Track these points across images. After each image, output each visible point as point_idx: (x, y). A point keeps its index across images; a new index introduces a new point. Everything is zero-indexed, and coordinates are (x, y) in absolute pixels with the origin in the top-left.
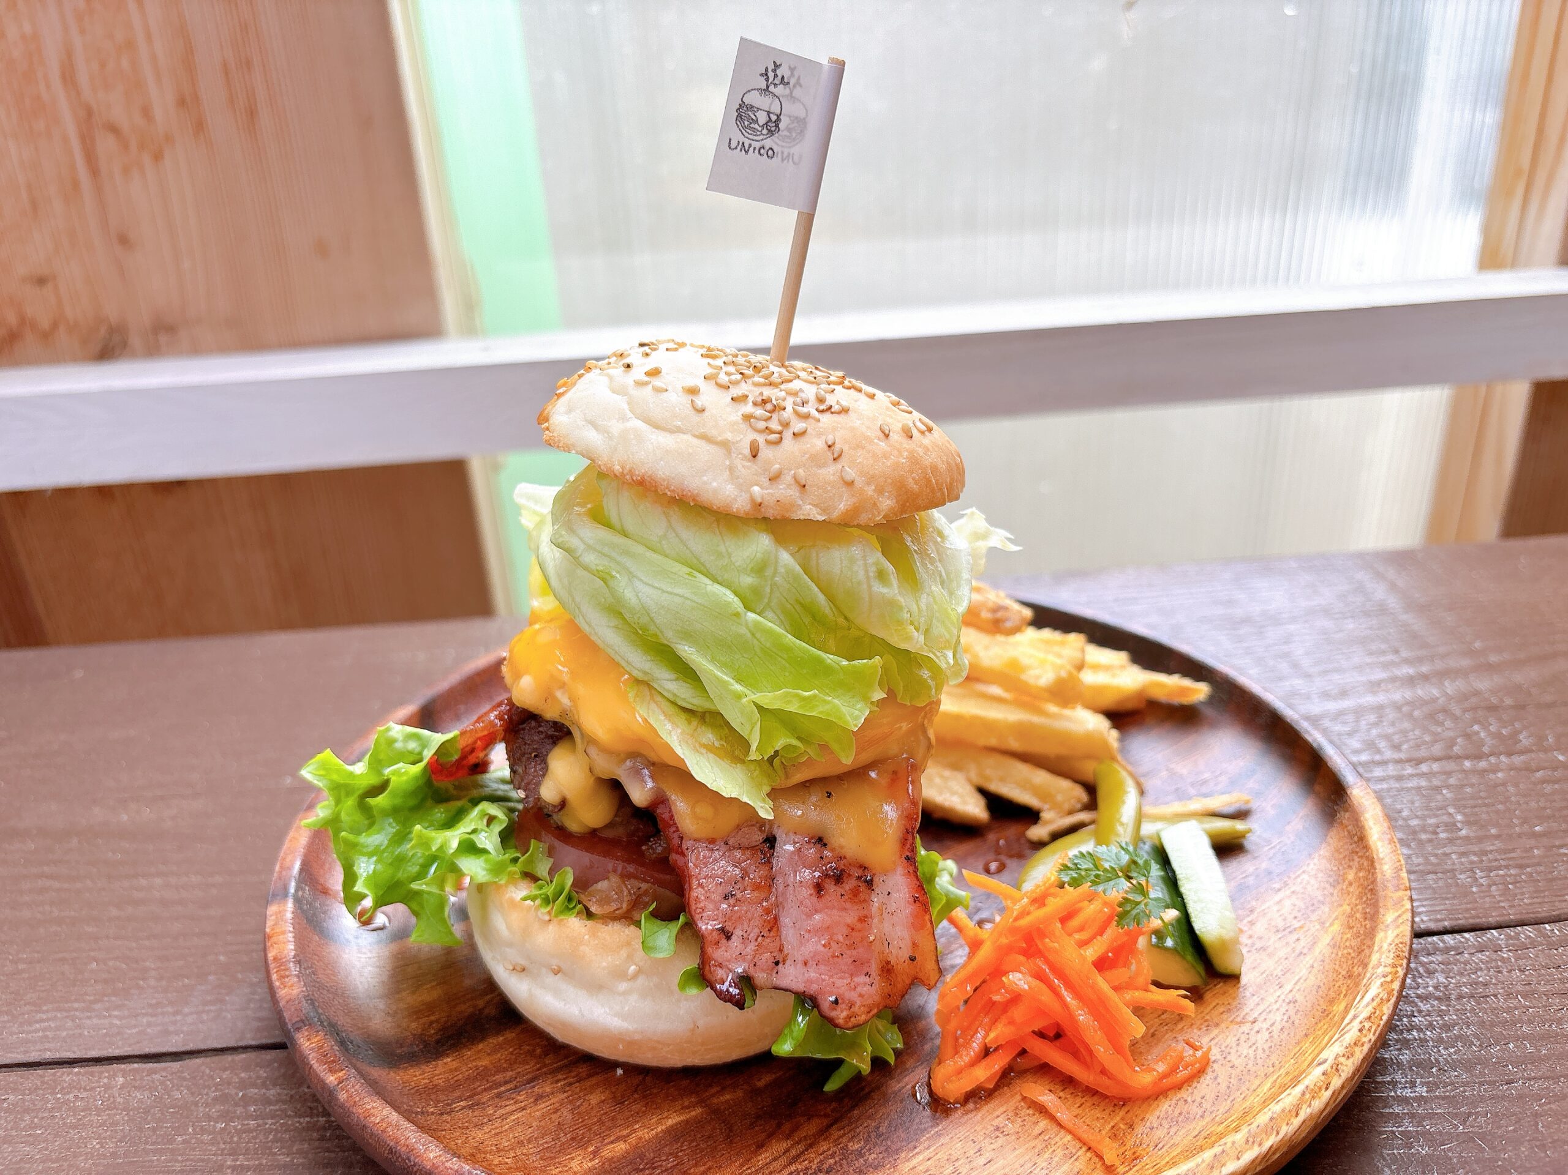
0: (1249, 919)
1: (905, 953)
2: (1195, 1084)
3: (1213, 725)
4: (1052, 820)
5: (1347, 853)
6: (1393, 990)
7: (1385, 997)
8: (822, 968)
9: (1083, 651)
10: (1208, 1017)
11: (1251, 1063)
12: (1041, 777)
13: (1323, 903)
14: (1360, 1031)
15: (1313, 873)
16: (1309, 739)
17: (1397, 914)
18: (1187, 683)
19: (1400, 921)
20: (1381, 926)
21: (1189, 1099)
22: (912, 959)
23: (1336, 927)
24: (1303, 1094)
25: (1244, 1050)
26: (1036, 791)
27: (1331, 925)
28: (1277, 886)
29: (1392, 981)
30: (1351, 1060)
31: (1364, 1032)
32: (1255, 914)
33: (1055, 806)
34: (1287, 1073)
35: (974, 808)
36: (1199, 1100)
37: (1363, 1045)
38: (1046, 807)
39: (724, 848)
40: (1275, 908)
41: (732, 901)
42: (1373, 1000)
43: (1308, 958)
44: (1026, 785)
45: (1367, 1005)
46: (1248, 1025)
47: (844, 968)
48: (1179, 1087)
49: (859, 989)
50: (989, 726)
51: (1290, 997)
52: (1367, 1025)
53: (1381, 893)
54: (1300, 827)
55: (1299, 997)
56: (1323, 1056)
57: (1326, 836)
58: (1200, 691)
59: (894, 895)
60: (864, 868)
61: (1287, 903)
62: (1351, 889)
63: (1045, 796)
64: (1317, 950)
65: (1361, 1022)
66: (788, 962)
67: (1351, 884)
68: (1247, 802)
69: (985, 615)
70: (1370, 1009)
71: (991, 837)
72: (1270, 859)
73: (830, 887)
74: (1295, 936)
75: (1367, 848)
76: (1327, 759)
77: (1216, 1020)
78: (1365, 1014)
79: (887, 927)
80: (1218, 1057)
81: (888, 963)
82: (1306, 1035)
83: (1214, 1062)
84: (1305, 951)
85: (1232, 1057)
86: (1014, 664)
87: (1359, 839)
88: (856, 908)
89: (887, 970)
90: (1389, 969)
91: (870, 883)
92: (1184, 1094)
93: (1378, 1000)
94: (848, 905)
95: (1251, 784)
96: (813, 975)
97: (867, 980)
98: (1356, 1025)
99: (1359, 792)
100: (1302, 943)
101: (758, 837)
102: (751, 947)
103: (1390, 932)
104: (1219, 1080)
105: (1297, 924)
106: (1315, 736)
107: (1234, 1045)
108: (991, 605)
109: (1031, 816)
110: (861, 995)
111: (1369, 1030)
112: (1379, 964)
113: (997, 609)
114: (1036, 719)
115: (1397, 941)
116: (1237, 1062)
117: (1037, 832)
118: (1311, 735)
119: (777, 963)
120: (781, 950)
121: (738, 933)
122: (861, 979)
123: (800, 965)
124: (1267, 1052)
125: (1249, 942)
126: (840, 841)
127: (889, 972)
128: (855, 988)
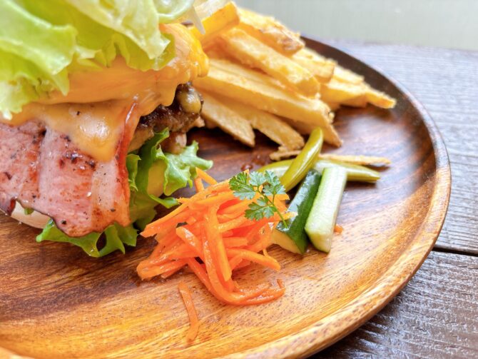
0: (353, 224)
1: (109, 206)
2: (267, 305)
3: (394, 121)
4: (284, 151)
5: (421, 202)
6: (390, 291)
7: (383, 294)
8: (59, 205)
9: (333, 70)
10: (298, 271)
11: (303, 302)
12: (286, 129)
13: (395, 225)
14: (354, 311)
15: (400, 208)
16: (432, 137)
17: (420, 246)
18: (386, 97)
19: (420, 251)
20: (407, 251)
21: (258, 313)
22: (113, 210)
23: (392, 241)
24: (295, 341)
25: (305, 295)
26: (282, 136)
27: (392, 238)
28: (378, 210)
29: (392, 286)
30: (337, 328)
31: (356, 313)
32: (358, 222)
33: (288, 145)
34: (313, 317)
35: (248, 138)
36: (262, 315)
37: (350, 321)
38: (284, 145)
39: (16, 130)
40: (370, 221)
41: (14, 160)
42: (374, 294)
43: (369, 253)
44: (277, 132)
45: (368, 297)
46: (316, 281)
47: (72, 207)
48: (258, 304)
49: (79, 219)
50: (264, 99)
51: (347, 272)
52: (360, 309)
53: (420, 231)
54: (407, 182)
55: (351, 274)
56: (323, 321)
57: (416, 190)
58: (391, 103)
59: (108, 175)
60: (90, 157)
61: (378, 220)
62: (411, 222)
63: (285, 139)
64: (377, 250)
65: (358, 307)
66: (41, 198)
67: (413, 220)
68: (388, 163)
69: (279, 42)
70: (368, 300)
71: (255, 153)
72: (383, 195)
73: (69, 164)
74: (370, 239)
75: (429, 203)
76: (436, 151)
77: (302, 273)
78: (363, 302)
79: (101, 191)
80: (289, 294)
81: (98, 209)
82: (338, 297)
83: (285, 296)
84: (370, 248)
85: (295, 297)
86: (284, 70)
87: (429, 197)
88: (81, 177)
89: (98, 213)
90: (394, 278)
91: (93, 166)
92: (258, 309)
93: (376, 295)
94: (77, 176)
95: (396, 155)
96: (54, 207)
97: (84, 215)
98: (353, 307)
99: (442, 173)
100: (371, 244)
101: (35, 129)
102: (21, 186)
103: (410, 256)
104: (280, 307)
105: (375, 233)
106: (436, 137)
107: (301, 290)
108: (283, 37)
109: (274, 146)
110: (80, 222)
111: (360, 312)
112: (391, 274)
113: (287, 39)
114: (290, 100)
115: (410, 262)
116: (295, 300)
117: (275, 155)
118: (434, 136)
119: (34, 197)
120: (37, 190)
121: (15, 177)
122: (81, 214)
123: (47, 201)
124: (314, 300)
125: (345, 236)
126: (75, 140)
127: (98, 214)
128: (77, 218)
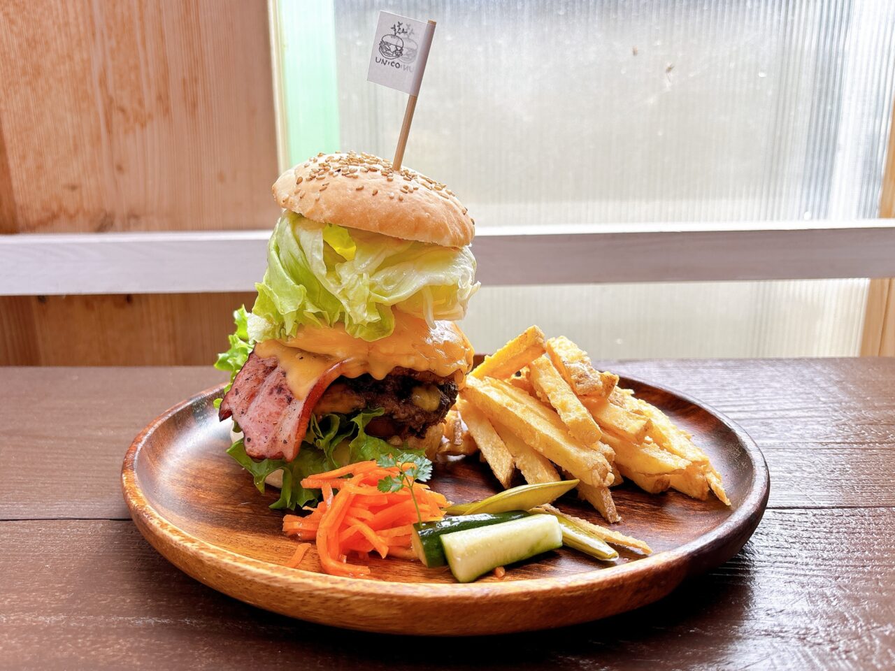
1: (284, 437)
8: (254, 424)
22: (285, 442)
41: (246, 381)
47: (260, 428)
59: (295, 411)
60: (291, 392)
66: (246, 415)
73: (275, 393)
79: (285, 422)
81: (276, 437)
88: (278, 406)
91: (290, 401)
94: (276, 404)
96: (250, 425)
97: (265, 439)
101: (271, 364)
102: (239, 402)
110: (259, 445)
119: (243, 413)
120: (247, 408)
121: (239, 394)
122: (263, 437)
123: (249, 418)
126: (288, 377)
127: (274, 441)
128: (259, 440)
